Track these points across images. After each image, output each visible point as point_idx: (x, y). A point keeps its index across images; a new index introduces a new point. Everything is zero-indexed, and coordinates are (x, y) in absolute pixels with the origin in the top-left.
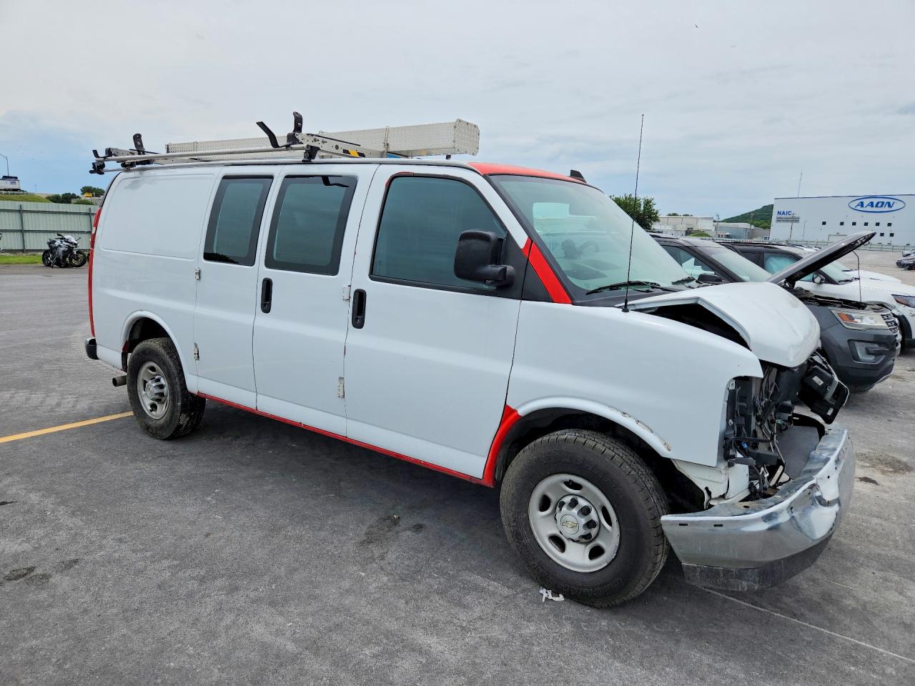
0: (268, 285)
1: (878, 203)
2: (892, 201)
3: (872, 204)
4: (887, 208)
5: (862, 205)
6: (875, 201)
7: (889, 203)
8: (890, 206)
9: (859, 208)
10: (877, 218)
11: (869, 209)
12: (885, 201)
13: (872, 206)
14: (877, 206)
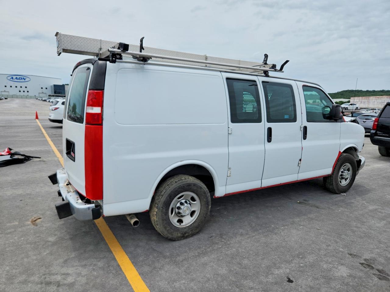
0: (270, 130)
1: (19, 78)
2: (25, 78)
3: (17, 78)
4: (23, 80)
5: (12, 78)
6: (18, 77)
7: (24, 78)
8: (24, 79)
9: (12, 80)
10: (21, 84)
11: (16, 80)
12: (22, 77)
13: (17, 79)
14: (19, 79)
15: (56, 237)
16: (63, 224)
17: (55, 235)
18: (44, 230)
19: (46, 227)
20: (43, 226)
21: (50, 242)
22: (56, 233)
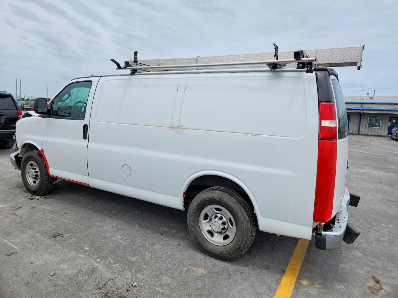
15: (354, 253)
16: (342, 262)
17: (354, 255)
18: (365, 266)
19: (363, 270)
20: (366, 272)
21: (360, 252)
22: (352, 257)
